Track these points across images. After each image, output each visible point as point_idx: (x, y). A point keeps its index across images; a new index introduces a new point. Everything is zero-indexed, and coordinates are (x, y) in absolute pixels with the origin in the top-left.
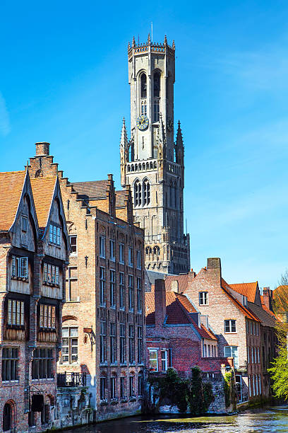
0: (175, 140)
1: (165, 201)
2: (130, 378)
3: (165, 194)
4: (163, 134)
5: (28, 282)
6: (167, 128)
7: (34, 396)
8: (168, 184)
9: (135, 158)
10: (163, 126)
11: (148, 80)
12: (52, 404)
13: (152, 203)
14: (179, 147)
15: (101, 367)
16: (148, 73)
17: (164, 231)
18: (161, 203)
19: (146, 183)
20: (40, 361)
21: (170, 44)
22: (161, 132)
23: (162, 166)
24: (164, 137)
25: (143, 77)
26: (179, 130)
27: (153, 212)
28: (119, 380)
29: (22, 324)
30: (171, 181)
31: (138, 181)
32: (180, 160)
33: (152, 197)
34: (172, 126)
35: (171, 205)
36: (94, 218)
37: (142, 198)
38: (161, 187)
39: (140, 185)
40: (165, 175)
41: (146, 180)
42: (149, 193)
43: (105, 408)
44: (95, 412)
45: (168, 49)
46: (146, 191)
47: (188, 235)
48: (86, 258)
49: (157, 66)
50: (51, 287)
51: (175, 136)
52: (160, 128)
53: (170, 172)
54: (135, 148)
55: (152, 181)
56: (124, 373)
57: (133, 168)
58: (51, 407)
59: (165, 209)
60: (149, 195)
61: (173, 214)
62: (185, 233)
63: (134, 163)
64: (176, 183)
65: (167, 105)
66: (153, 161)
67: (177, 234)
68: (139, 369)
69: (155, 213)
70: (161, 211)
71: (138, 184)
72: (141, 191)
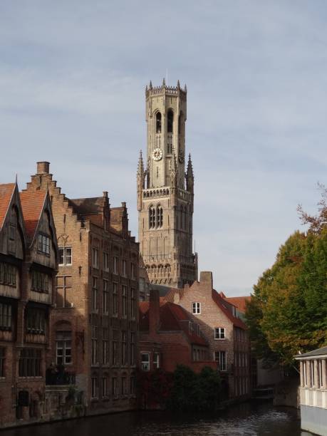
0: (186, 170)
1: (176, 224)
2: (123, 378)
3: (176, 218)
4: (175, 165)
5: (15, 287)
6: (179, 160)
7: (20, 392)
8: (179, 209)
9: (151, 186)
10: (175, 158)
11: (163, 118)
12: (41, 400)
13: (165, 226)
14: (190, 177)
15: (92, 368)
16: (163, 112)
17: (175, 251)
18: (172, 226)
19: (160, 208)
20: (28, 360)
21: (182, 87)
22: (173, 163)
23: (174, 193)
24: (176, 168)
25: (159, 115)
26: (190, 162)
27: (166, 234)
28: (111, 380)
29: (9, 325)
30: (182, 206)
31: (152, 206)
32: (190, 188)
33: (165, 220)
34: (183, 158)
35: (181, 227)
36: (88, 231)
37: (155, 221)
38: (173, 212)
39: (154, 210)
40: (176, 201)
41: (159, 205)
42: (162, 217)
43: (96, 404)
44: (85, 408)
45: (181, 91)
46: (160, 215)
47: (196, 254)
48: (80, 268)
49: (171, 106)
50: (40, 292)
51: (186, 167)
52: (173, 160)
53: (181, 198)
54: (151, 176)
55: (165, 206)
56: (116, 373)
57: (148, 195)
58: (40, 403)
59: (176, 231)
60: (162, 219)
61: (183, 235)
62: (193, 252)
63: (149, 190)
64: (186, 208)
65: (179, 139)
66: (166, 188)
67: (186, 253)
68: (131, 371)
69: (167, 235)
70: (172, 233)
71: (152, 209)
72: (155, 215)
